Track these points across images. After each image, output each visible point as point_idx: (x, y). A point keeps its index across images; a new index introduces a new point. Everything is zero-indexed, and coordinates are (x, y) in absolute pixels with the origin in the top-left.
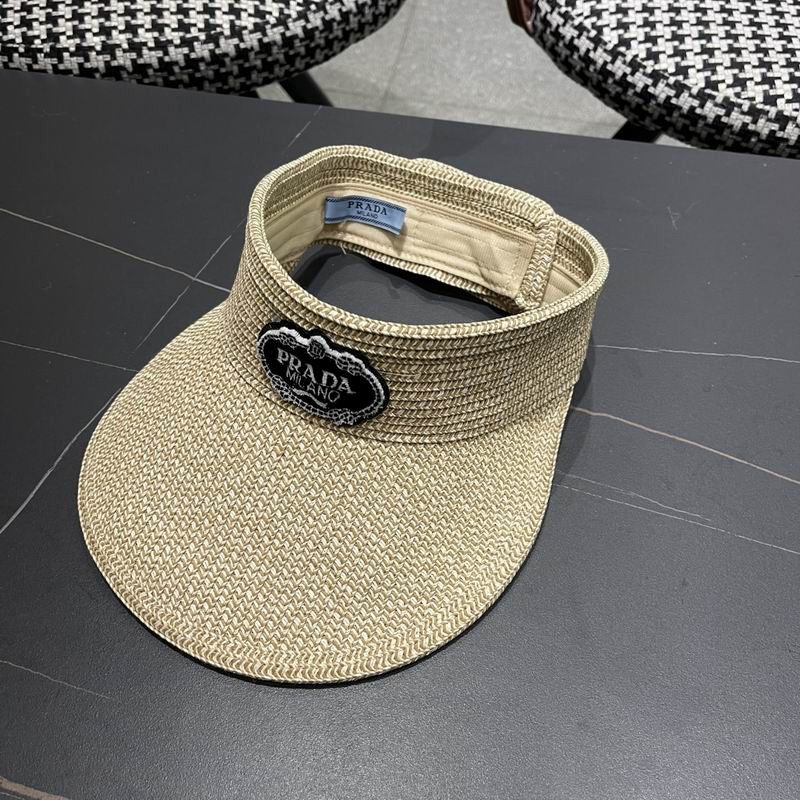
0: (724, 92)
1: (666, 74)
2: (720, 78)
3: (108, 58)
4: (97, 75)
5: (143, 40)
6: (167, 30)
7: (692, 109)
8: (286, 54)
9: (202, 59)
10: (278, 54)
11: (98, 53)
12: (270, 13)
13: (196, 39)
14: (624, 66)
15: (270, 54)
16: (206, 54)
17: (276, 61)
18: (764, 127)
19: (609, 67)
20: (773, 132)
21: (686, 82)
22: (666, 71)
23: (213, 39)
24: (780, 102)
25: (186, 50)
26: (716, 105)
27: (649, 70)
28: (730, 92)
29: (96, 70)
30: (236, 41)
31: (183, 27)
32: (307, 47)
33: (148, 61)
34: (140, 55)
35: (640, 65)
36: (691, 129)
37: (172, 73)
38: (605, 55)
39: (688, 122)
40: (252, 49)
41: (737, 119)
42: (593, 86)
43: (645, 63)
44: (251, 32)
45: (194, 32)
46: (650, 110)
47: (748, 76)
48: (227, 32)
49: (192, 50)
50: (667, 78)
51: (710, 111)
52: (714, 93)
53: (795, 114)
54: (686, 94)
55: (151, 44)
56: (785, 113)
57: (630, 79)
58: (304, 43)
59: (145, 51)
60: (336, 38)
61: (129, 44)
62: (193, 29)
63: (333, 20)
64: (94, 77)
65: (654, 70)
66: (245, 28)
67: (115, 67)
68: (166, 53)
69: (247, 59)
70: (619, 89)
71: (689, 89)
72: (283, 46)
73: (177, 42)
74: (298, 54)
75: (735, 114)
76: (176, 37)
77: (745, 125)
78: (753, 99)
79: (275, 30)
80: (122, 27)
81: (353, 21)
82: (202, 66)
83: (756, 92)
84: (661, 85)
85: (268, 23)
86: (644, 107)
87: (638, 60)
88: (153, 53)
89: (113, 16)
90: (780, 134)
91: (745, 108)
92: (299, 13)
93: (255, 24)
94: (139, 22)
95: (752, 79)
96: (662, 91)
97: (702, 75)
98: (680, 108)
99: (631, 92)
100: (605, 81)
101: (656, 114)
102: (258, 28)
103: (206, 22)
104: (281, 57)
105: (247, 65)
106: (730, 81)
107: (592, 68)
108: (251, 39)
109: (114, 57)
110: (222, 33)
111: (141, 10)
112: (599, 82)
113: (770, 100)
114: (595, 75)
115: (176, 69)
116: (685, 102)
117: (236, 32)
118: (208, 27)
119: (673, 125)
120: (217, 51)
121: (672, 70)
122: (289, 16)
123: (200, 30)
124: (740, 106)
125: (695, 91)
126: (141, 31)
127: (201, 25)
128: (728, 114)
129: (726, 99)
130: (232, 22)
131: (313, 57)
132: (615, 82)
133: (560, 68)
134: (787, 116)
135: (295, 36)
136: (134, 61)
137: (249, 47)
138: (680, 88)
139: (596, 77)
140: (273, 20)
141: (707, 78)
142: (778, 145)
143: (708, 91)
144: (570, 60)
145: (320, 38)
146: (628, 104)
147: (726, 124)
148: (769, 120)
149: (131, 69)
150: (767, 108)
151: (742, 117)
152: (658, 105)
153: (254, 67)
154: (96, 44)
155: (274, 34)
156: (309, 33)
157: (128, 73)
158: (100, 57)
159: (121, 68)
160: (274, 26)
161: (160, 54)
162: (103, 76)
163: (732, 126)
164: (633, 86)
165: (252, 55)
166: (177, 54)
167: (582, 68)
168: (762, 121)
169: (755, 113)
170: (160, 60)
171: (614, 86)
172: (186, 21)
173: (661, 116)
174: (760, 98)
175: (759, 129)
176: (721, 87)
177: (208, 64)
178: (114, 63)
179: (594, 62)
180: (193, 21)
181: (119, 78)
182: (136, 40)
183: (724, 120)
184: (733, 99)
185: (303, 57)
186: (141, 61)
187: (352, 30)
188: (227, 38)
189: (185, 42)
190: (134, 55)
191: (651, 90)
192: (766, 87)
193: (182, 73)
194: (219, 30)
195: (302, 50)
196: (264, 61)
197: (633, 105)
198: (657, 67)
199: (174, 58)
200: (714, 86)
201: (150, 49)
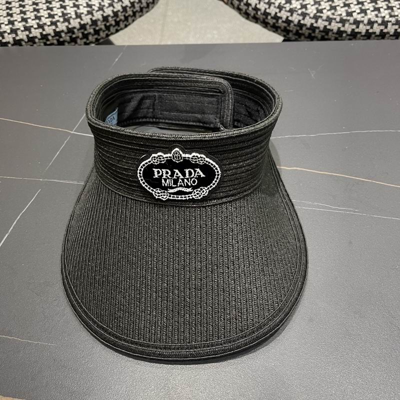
0: (326, 13)
1: (297, 10)
2: (323, 7)
3: (14, 35)
4: (10, 45)
5: (31, 25)
6: (43, 18)
7: (312, 24)
8: (105, 25)
9: (63, 31)
10: (101, 25)
11: (9, 34)
12: (94, 5)
13: (58, 21)
14: (275, 9)
15: (97, 26)
16: (65, 29)
17: (101, 29)
18: (348, 28)
19: (268, 11)
20: (353, 30)
21: (307, 12)
22: (296, 8)
23: (67, 20)
24: (354, 14)
25: (54, 27)
26: (323, 20)
27: (288, 9)
28: (329, 13)
29: (9, 43)
30: (79, 20)
31: (51, 16)
32: (115, 20)
33: (35, 35)
34: (30, 32)
35: (283, 7)
36: (313, 35)
37: (48, 40)
38: (265, 5)
39: (310, 32)
40: (87, 23)
41: (334, 26)
42: (261, 22)
43: (285, 6)
44: (86, 15)
45: (57, 18)
46: (291, 29)
47: (336, 4)
48: (74, 16)
49: (57, 27)
50: (297, 11)
51: (321, 24)
52: (322, 15)
53: (362, 19)
54: (307, 17)
55: (36, 26)
56: (358, 20)
57: (279, 15)
58: (114, 19)
59: (33, 30)
60: (129, 16)
61: (24, 28)
62: (56, 17)
63: (127, 6)
64: (8, 46)
65: (290, 9)
66: (83, 13)
67: (18, 40)
68: (44, 30)
69: (86, 29)
70: (274, 21)
71: (309, 15)
72: (104, 21)
73: (49, 23)
74: (111, 25)
75: (333, 24)
76: (48, 22)
77: (339, 28)
78: (341, 15)
79: (98, 13)
80: (20, 20)
81: (137, 6)
82: (63, 35)
83: (342, 11)
84: (295, 15)
85: (94, 10)
86: (288, 28)
87: (282, 5)
88: (37, 30)
89: (14, 15)
90: (357, 30)
91: (338, 20)
92: (109, 4)
93: (88, 11)
94: (28, 16)
95: (339, 5)
96: (295, 18)
97: (314, 7)
98: (306, 25)
99: (280, 21)
100: (267, 18)
101: (294, 31)
102: (90, 13)
103: (63, 12)
104: (103, 27)
105: (86, 32)
106: (328, 8)
107: (259, 13)
108: (87, 19)
109: (17, 35)
110: (71, 17)
111: (28, 11)
112: (264, 20)
113: (350, 14)
114: (262, 16)
115: (50, 38)
116: (308, 21)
117: (78, 16)
118: (64, 15)
119: (303, 34)
120: (70, 26)
121: (299, 7)
122: (104, 6)
123: (60, 17)
124: (335, 19)
125: (312, 15)
126: (29, 20)
127: (60, 14)
128: (330, 24)
129: (328, 17)
130: (76, 11)
131: (119, 26)
132: (272, 18)
133: (243, 17)
134: (359, 21)
135: (109, 16)
136: (28, 36)
137: (86, 23)
138: (304, 15)
139: (262, 17)
140: (96, 9)
141: (317, 8)
142: (357, 36)
143: (318, 14)
144: (248, 11)
145: (121, 15)
146: (280, 27)
147: (329, 29)
148: (351, 24)
149: (26, 40)
150: (349, 18)
151: (337, 24)
152: (295, 25)
153: (90, 33)
154: (7, 29)
155: (98, 15)
156: (116, 14)
157: (25, 42)
158: (10, 36)
159: (22, 40)
160: (97, 11)
161: (41, 30)
162: (13, 45)
163: (332, 30)
164: (281, 18)
165: (88, 27)
166: (49, 29)
167: (254, 14)
168: (347, 25)
169: (343, 21)
170: (41, 34)
171: (272, 20)
172: (52, 13)
173: (297, 31)
174: (344, 14)
175: (346, 30)
176: (324, 11)
177: (66, 33)
178: (17, 38)
179: (259, 10)
180: (55, 13)
181: (21, 45)
182: (28, 25)
183: (328, 27)
184: (331, 16)
185: (114, 26)
186: (31, 36)
187: (137, 11)
188: (74, 19)
189: (52, 23)
190: (27, 33)
191: (290, 18)
192: (346, 8)
193: (53, 40)
194: (69, 16)
195: (113, 23)
196: (94, 29)
197: (282, 28)
198: (291, 7)
199: (48, 32)
200: (321, 11)
201: (35, 29)
